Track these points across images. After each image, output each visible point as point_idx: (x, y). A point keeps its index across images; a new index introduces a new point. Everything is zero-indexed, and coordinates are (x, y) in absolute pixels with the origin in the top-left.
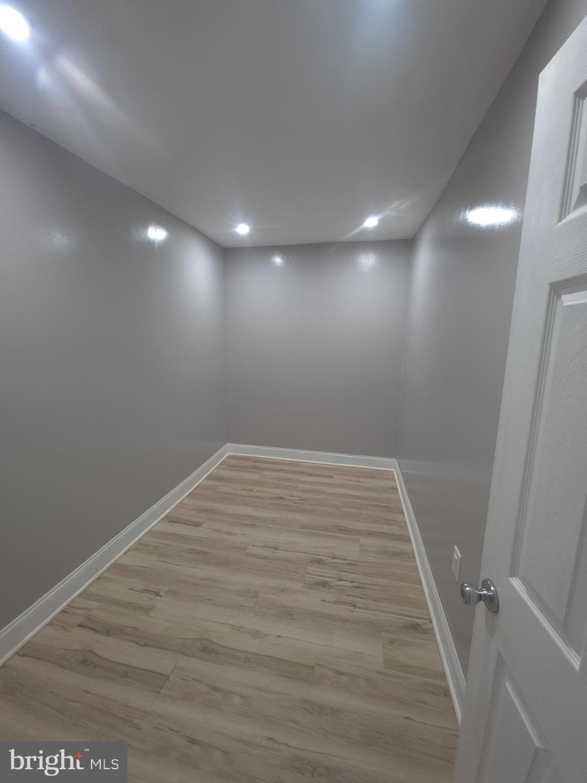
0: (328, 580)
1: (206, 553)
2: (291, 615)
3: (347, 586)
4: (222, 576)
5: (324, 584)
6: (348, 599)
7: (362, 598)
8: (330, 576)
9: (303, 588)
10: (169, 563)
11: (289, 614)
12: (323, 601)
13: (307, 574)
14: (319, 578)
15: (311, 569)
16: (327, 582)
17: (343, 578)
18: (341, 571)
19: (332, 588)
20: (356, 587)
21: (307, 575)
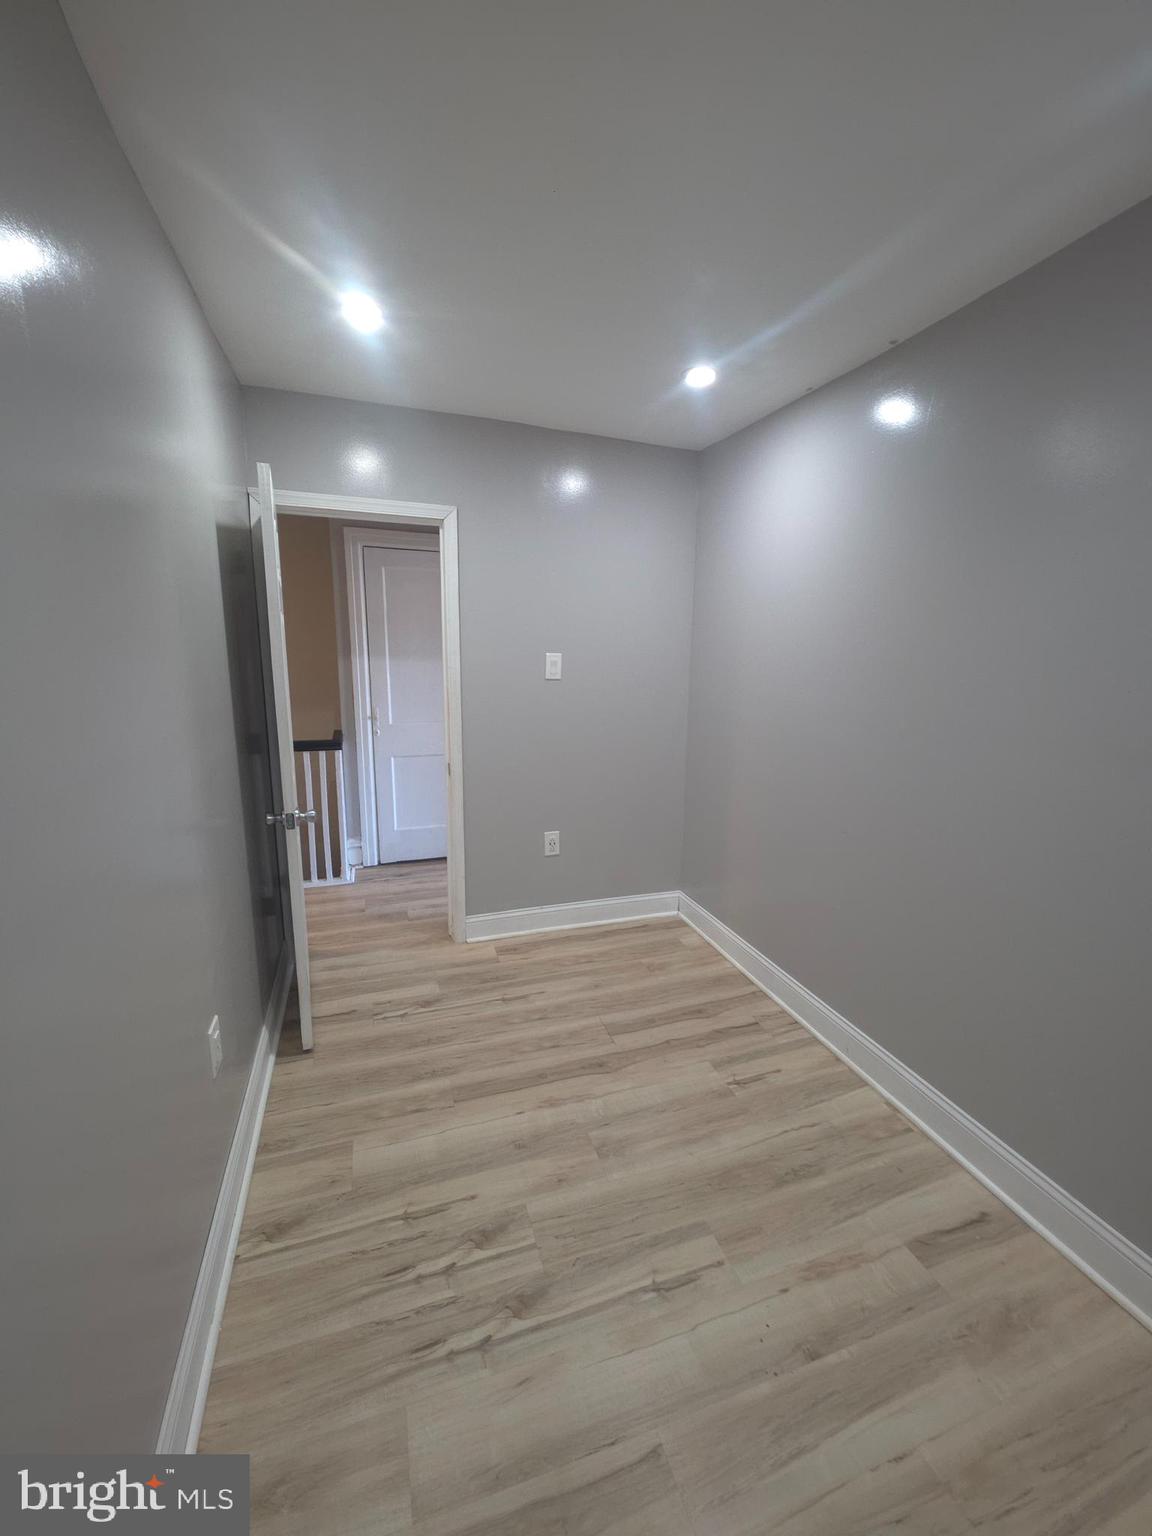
0: (479, 1254)
1: (781, 1182)
2: (519, 1147)
3: (430, 1259)
4: (691, 1154)
5: (484, 1237)
6: (422, 1226)
7: (391, 1244)
8: (478, 1269)
9: (525, 1207)
10: (801, 1127)
11: (524, 1147)
12: (473, 1197)
13: (532, 1247)
14: (503, 1250)
15: (528, 1268)
16: (479, 1246)
17: (442, 1279)
18: (453, 1301)
19: (463, 1236)
20: (405, 1269)
21: (533, 1241)
